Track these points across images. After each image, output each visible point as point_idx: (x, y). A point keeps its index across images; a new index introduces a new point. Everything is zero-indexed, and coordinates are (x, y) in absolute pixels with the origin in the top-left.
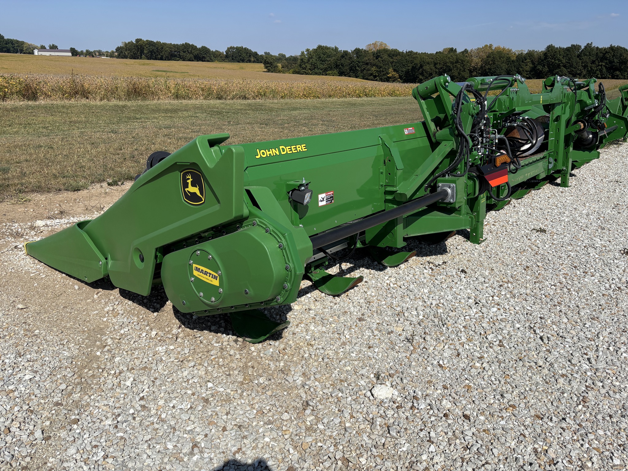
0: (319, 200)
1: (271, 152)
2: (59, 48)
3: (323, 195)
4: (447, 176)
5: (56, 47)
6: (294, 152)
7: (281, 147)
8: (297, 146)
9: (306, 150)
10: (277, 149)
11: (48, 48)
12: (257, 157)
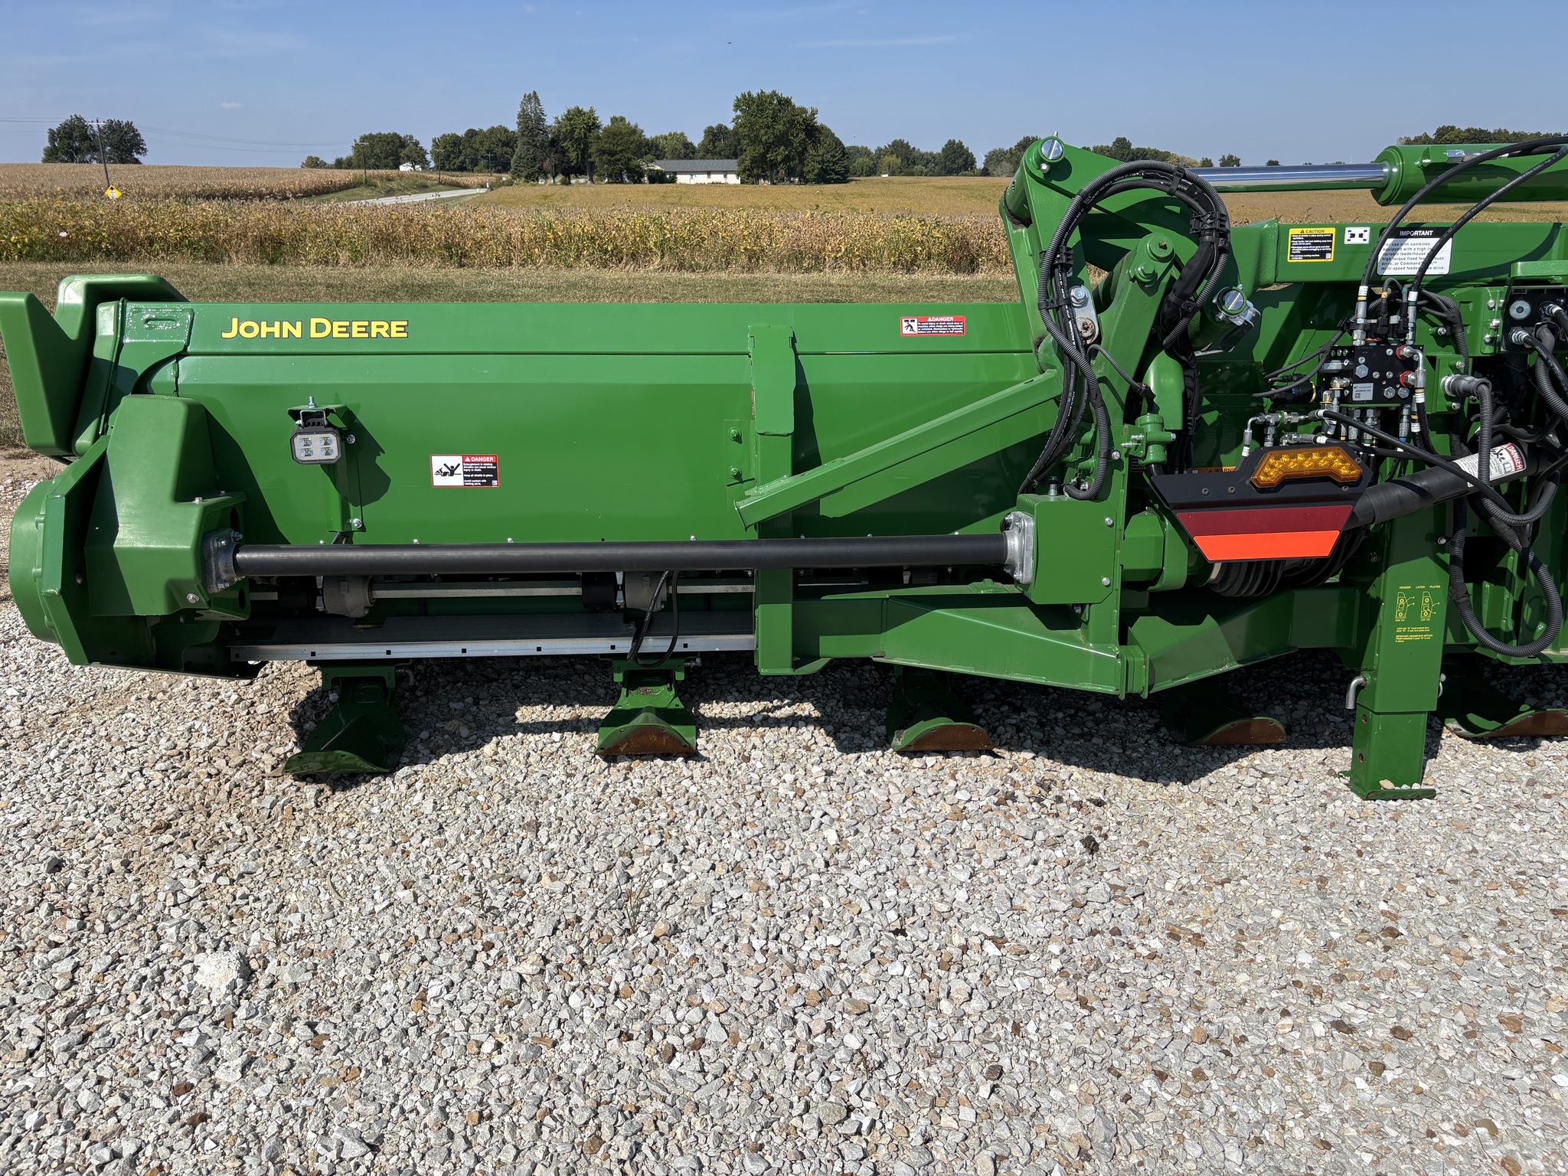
0: (435, 470)
1: (276, 330)
2: (1243, 164)
3: (455, 460)
4: (1052, 492)
5: (1237, 161)
6: (355, 334)
7: (314, 321)
8: (374, 324)
9: (405, 335)
10: (299, 324)
12: (225, 335)
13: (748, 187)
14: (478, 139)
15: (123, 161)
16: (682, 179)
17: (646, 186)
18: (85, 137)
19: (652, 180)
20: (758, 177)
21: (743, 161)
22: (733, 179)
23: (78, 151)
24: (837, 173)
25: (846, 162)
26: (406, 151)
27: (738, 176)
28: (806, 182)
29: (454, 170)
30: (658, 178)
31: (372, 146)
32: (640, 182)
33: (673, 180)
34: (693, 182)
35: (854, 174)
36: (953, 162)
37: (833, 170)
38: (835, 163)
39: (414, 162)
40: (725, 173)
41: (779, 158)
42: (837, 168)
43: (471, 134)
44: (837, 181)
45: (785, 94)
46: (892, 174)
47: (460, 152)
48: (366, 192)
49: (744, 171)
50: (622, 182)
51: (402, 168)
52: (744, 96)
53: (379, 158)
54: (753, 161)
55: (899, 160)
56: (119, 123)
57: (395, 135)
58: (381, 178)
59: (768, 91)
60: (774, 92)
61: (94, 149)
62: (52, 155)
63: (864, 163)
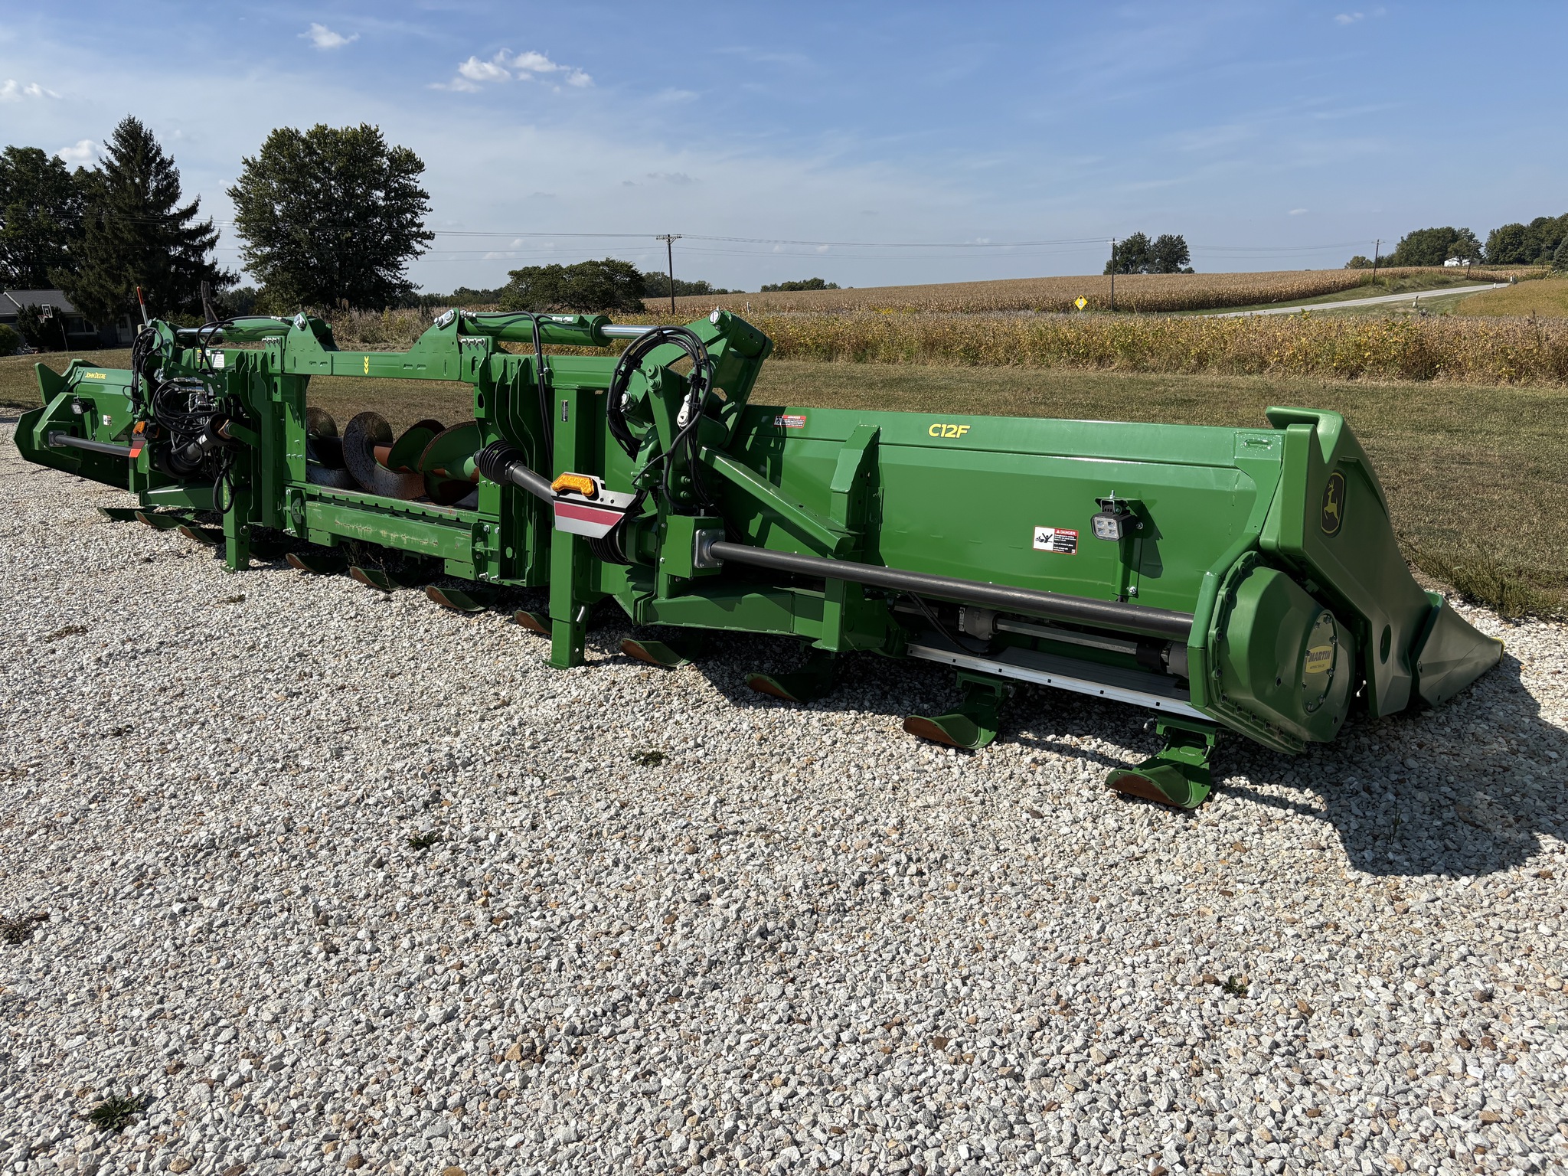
14: (1545, 228)
15: (1168, 271)
18: (1142, 251)
23: (1133, 263)
26: (1456, 245)
29: (1511, 263)
31: (1419, 242)
39: (1461, 256)
43: (1539, 223)
47: (1521, 243)
48: (1371, 290)
51: (1447, 263)
53: (1423, 254)
56: (1171, 238)
57: (1449, 229)
58: (1393, 276)
61: (1146, 261)
62: (1112, 268)
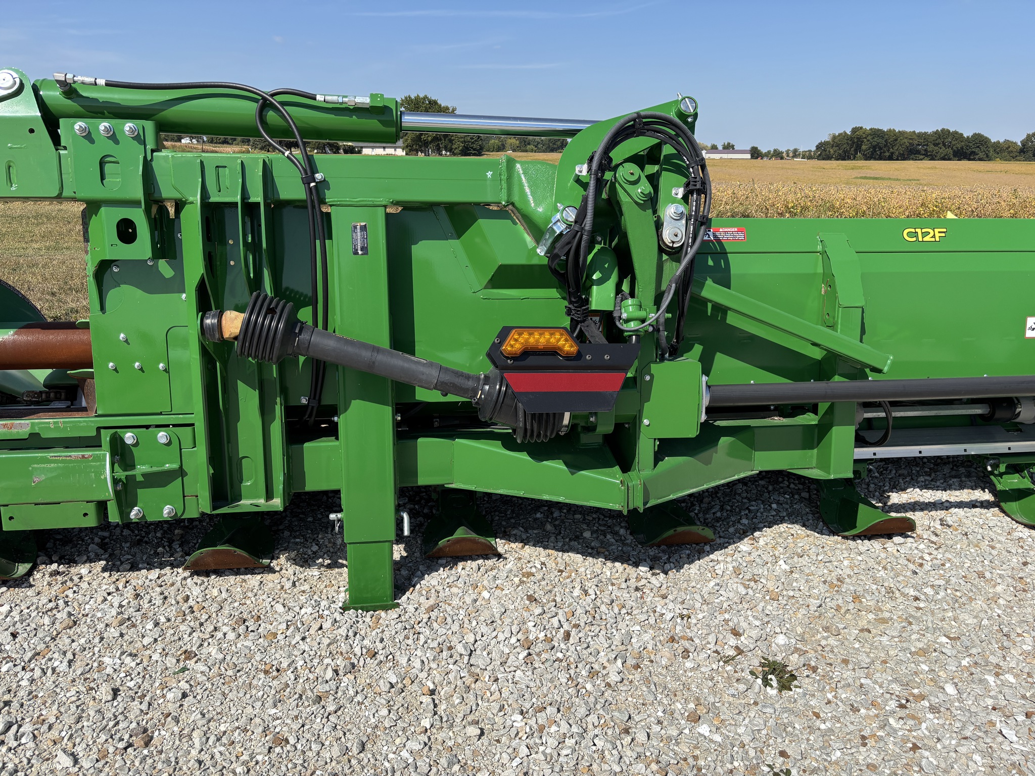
11: (720, 148)
13: (411, 157)
16: (366, 151)
17: (342, 156)
19: (346, 152)
20: (417, 151)
21: (406, 140)
22: (400, 152)
24: (474, 150)
25: (480, 143)
27: (403, 149)
28: (454, 154)
29: (220, 143)
30: (350, 151)
32: (339, 153)
33: (360, 152)
34: (374, 153)
35: (488, 151)
36: (554, 144)
37: (472, 148)
38: (473, 143)
40: (395, 148)
41: (430, 139)
42: (475, 146)
44: (475, 155)
45: (434, 98)
46: (514, 151)
49: (407, 147)
50: (325, 153)
51: (183, 141)
52: (406, 98)
54: (412, 140)
55: (518, 142)
59: (421, 96)
60: (426, 96)
63: (494, 143)
